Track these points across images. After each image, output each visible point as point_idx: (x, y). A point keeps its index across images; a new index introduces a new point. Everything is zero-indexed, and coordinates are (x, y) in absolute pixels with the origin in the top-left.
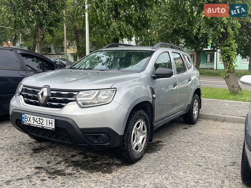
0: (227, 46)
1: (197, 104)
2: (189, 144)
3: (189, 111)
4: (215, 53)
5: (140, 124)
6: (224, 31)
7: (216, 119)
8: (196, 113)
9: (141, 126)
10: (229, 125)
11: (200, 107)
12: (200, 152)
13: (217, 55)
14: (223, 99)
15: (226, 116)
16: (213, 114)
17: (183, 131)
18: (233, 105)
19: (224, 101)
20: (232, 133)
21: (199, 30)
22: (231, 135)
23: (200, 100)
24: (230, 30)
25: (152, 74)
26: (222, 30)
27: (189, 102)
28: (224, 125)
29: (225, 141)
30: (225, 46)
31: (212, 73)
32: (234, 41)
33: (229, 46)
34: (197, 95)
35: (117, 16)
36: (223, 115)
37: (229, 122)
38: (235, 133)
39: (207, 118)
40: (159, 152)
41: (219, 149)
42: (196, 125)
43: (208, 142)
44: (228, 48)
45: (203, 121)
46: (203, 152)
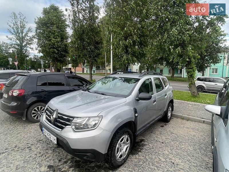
0: (191, 68)
1: (171, 109)
2: (163, 144)
3: (165, 115)
4: (183, 69)
5: (124, 139)
6: (189, 60)
7: (183, 118)
8: (169, 115)
9: (125, 140)
10: (192, 124)
11: (172, 110)
12: (170, 157)
13: (184, 70)
14: (188, 101)
15: (190, 117)
16: (181, 115)
17: (160, 129)
18: (195, 106)
19: (188, 102)
20: (194, 133)
21: (173, 59)
22: (194, 136)
23: (173, 106)
24: (192, 59)
25: (136, 98)
26: (187, 60)
27: (165, 110)
28: (189, 124)
29: (190, 142)
30: (189, 69)
31: (181, 80)
32: (195, 65)
33: (192, 69)
34: (171, 104)
35: (127, 52)
36: (188, 116)
37: (192, 121)
38: (197, 133)
39: (177, 117)
40: (140, 153)
41: (185, 154)
42: (169, 123)
43: (177, 143)
44: (191, 70)
45: (175, 119)
46: (173, 156)
